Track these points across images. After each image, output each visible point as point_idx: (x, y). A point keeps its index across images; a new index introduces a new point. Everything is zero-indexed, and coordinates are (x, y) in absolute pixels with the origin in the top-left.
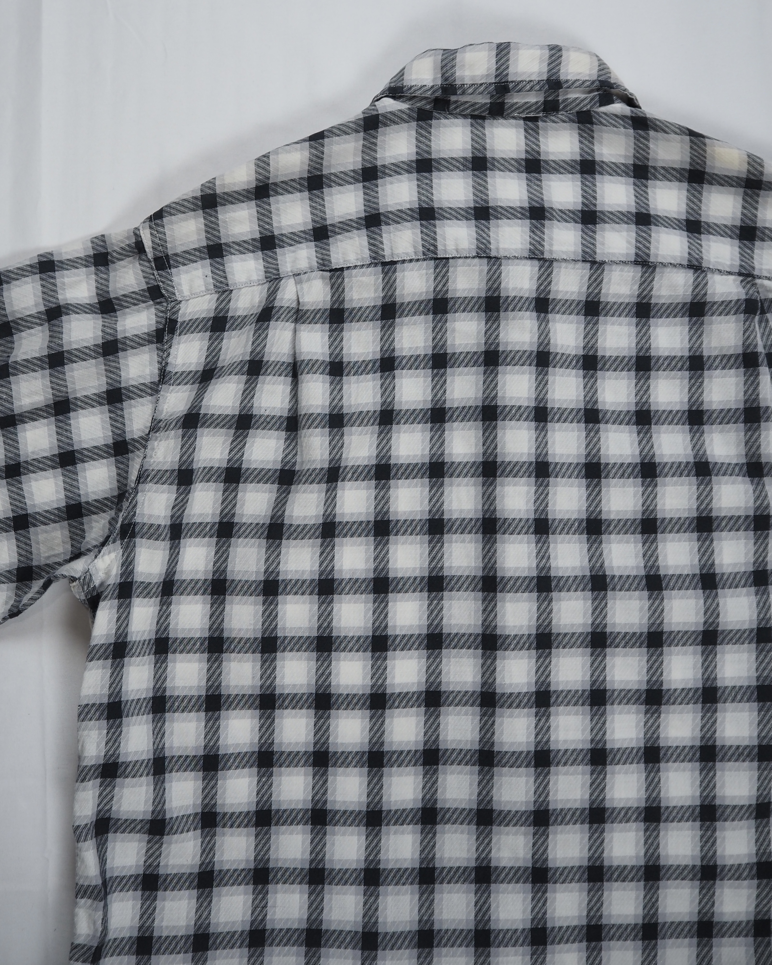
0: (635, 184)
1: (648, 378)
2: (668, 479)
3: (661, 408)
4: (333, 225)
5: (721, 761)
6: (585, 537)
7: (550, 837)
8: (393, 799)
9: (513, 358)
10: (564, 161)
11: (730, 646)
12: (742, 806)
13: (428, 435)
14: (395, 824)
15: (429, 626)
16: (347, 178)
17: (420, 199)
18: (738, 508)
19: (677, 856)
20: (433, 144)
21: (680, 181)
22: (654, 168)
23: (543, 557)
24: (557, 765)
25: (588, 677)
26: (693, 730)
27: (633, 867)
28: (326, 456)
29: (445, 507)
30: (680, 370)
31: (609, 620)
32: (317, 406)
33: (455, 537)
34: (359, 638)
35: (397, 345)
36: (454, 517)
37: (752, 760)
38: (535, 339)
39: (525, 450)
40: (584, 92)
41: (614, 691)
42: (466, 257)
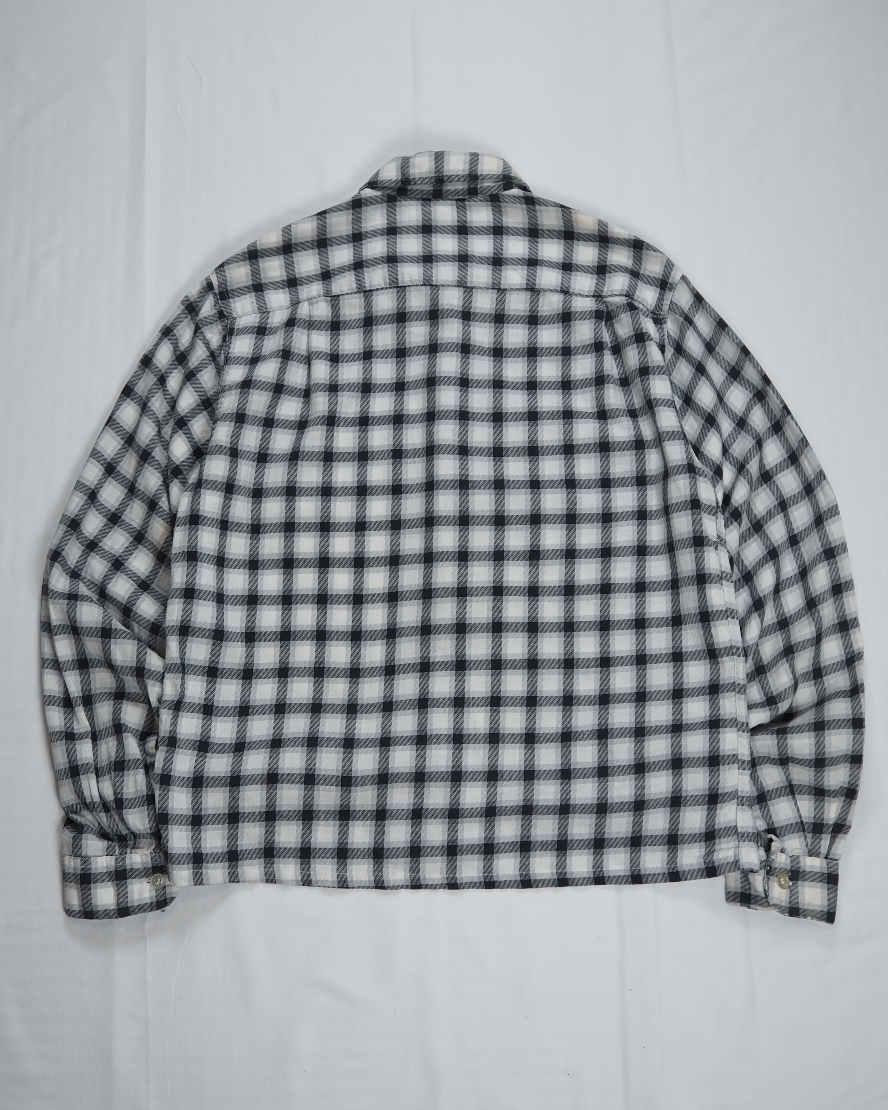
0: (529, 241)
1: (536, 361)
2: (545, 421)
3: (544, 380)
4: (334, 270)
5: (578, 594)
6: (492, 458)
7: (467, 641)
8: (368, 623)
9: (446, 348)
10: (483, 227)
11: (584, 524)
12: (590, 622)
13: (393, 398)
14: (370, 640)
15: (392, 515)
16: (343, 240)
17: (388, 251)
18: (590, 438)
19: (549, 654)
20: (397, 217)
21: (559, 239)
22: (542, 230)
23: (463, 469)
24: (471, 596)
25: (492, 544)
26: (560, 576)
27: (520, 660)
28: (326, 408)
29: (403, 442)
30: (556, 355)
31: (506, 508)
32: (321, 379)
33: (409, 460)
34: (348, 523)
35: (374, 344)
36: (409, 448)
37: (597, 593)
38: (461, 335)
39: (453, 403)
40: (494, 182)
41: (509, 552)
42: (417, 285)
